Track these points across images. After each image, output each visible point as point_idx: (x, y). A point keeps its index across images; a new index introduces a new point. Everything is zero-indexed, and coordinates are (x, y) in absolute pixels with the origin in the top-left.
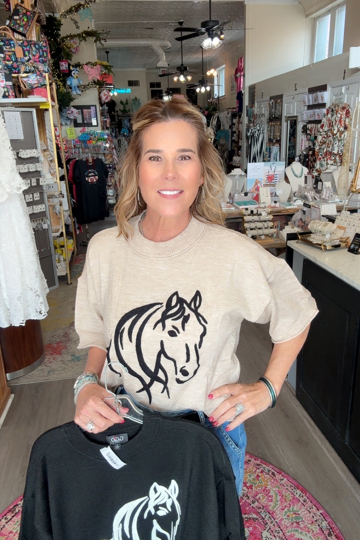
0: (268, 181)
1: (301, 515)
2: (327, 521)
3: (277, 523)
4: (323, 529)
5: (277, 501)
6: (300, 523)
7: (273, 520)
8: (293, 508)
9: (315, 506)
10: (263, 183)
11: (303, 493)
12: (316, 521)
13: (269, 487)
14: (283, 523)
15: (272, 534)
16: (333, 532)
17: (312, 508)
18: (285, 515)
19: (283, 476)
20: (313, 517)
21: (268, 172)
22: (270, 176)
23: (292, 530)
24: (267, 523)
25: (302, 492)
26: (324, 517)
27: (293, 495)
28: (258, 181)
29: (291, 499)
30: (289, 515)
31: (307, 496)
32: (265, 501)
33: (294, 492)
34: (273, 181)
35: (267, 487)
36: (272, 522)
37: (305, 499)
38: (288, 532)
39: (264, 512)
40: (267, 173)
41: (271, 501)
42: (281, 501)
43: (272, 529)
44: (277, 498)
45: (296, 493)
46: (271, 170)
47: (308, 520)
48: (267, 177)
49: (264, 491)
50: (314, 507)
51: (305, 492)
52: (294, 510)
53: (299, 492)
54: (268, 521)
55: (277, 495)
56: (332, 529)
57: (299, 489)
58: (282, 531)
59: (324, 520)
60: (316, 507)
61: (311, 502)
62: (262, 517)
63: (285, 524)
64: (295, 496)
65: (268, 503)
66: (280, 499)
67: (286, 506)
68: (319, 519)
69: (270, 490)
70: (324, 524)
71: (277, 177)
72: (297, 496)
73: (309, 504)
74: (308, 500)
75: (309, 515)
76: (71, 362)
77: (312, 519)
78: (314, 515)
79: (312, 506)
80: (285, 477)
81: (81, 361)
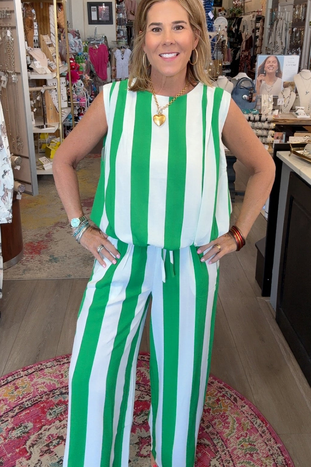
1: (256, 447)
2: (283, 456)
3: (229, 452)
4: (277, 465)
5: (234, 429)
6: (255, 455)
7: (225, 448)
8: (250, 438)
9: (274, 438)
11: (264, 423)
12: (272, 455)
13: (227, 413)
14: (235, 452)
15: (222, 463)
18: (239, 445)
19: (245, 403)
23: (244, 461)
24: (218, 451)
25: (262, 421)
26: (281, 452)
27: (252, 424)
29: (249, 427)
30: (244, 445)
31: (267, 427)
32: (220, 427)
33: (254, 421)
35: (226, 413)
36: (223, 451)
37: (264, 430)
38: (239, 463)
39: (217, 438)
41: (228, 428)
42: (238, 430)
43: (223, 458)
44: (234, 426)
45: (255, 422)
47: (263, 453)
49: (222, 417)
50: (272, 440)
51: (266, 422)
52: (250, 440)
53: (259, 421)
54: (219, 449)
55: (235, 421)
57: (260, 419)
58: (233, 461)
59: (281, 455)
60: (275, 439)
61: (270, 434)
62: (214, 444)
63: (237, 454)
64: (254, 425)
65: (224, 430)
66: (237, 427)
67: (242, 435)
68: (275, 454)
69: (229, 416)
70: (281, 458)
72: (256, 426)
73: (268, 436)
74: (267, 431)
75: (266, 448)
76: (49, 262)
77: (267, 452)
78: (270, 449)
79: (270, 438)
80: (247, 404)
81: (58, 262)
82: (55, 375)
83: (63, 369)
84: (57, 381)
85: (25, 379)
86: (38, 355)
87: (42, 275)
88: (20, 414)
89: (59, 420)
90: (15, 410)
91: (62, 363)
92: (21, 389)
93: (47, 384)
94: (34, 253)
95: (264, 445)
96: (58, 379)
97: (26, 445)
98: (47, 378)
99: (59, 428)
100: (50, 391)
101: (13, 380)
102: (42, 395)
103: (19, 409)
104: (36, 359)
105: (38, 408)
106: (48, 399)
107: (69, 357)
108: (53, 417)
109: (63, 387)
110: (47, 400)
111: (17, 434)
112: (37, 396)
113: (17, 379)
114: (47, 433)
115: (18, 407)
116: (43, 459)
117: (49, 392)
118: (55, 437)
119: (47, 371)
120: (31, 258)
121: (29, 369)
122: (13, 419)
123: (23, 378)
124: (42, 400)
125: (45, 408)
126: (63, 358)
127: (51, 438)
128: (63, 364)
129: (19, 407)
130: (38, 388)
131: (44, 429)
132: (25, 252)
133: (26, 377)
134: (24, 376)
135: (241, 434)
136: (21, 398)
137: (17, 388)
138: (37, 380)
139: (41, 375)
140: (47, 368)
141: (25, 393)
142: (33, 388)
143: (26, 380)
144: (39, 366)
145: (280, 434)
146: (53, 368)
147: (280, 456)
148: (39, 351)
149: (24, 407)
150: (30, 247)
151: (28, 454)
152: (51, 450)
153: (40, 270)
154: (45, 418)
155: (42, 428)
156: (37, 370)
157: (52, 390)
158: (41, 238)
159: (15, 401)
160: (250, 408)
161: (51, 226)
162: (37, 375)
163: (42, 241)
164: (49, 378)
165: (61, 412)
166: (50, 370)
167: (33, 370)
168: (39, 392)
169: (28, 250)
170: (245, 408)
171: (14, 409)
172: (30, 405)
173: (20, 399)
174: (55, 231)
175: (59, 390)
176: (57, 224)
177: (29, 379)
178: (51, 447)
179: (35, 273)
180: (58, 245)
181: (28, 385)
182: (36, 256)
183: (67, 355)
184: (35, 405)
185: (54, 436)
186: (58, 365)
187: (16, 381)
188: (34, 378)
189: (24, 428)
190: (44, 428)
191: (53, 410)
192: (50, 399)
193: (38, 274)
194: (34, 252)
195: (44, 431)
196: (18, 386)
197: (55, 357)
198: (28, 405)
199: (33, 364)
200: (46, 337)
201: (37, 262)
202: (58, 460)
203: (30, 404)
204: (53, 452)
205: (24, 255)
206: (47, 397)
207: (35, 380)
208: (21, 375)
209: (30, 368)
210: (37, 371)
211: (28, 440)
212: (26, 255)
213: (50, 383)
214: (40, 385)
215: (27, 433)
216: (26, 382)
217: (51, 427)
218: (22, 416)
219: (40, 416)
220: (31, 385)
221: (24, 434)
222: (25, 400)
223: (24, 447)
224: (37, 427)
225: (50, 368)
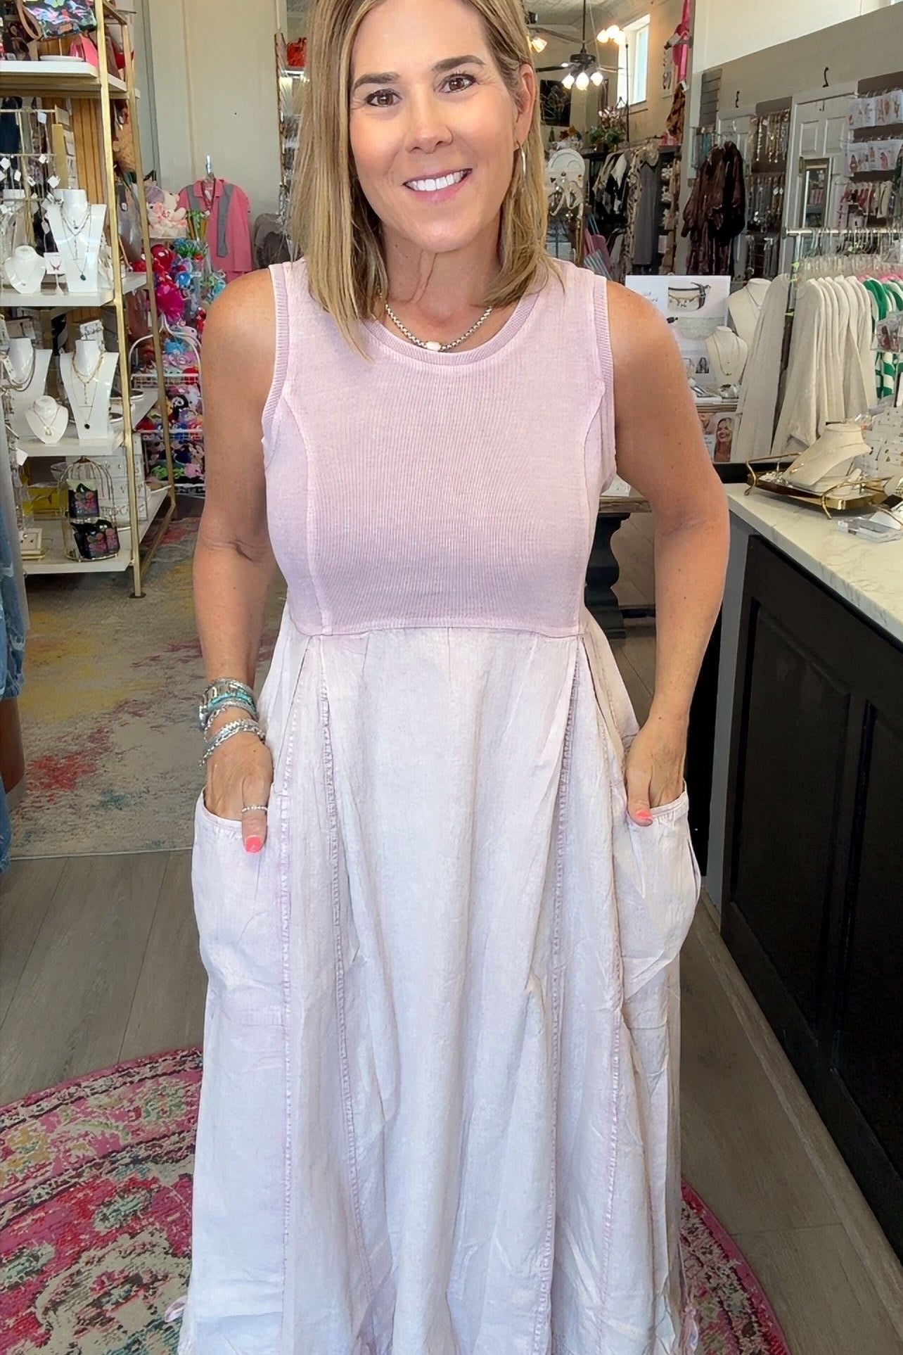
2: (746, 1291)
4: (730, 1314)
9: (720, 1245)
11: (692, 1208)
12: (714, 1289)
16: (760, 1325)
17: (711, 1253)
25: (689, 1203)
26: (739, 1279)
31: (702, 1216)
37: (694, 1224)
50: (716, 1251)
51: (697, 1205)
56: (756, 1317)
59: (739, 1287)
60: (722, 1249)
61: (711, 1234)
68: (724, 1285)
70: (739, 1298)
73: (704, 1239)
74: (702, 1227)
76: (98, 809)
77: (703, 1283)
78: (711, 1274)
79: (711, 1246)
81: (125, 809)
82: (117, 1112)
83: (140, 1095)
84: (125, 1127)
85: (33, 1128)
86: (68, 1062)
87: (81, 844)
88: (18, 1223)
89: (130, 1234)
90: (3, 1213)
91: (137, 1078)
92: (21, 1155)
93: (95, 1138)
94: (58, 786)
95: (693, 1266)
96: (126, 1123)
97: (36, 1308)
98: (94, 1121)
99: (130, 1254)
100: (104, 1157)
102: (82, 1166)
103: (16, 1209)
104: (65, 1069)
105: (68, 1204)
106: (96, 1177)
107: (157, 1062)
108: (112, 1226)
109: (141, 1143)
110: (94, 1181)
112: (68, 1170)
113: (11, 1127)
114: (96, 1271)
115: (12, 1205)
116: (85, 1341)
117: (100, 1158)
118: (118, 1279)
119: (96, 1102)
120: (49, 801)
121: (42, 1099)
123: (27, 1124)
124: (82, 1179)
125: (91, 1201)
126: (139, 1066)
127: (107, 1284)
128: (140, 1080)
129: (14, 1205)
130: (69, 1150)
131: (86, 1260)
132: (31, 783)
133: (35, 1120)
134: (27, 1119)
136: (21, 1179)
137: (8, 1152)
138: (66, 1129)
139: (77, 1113)
140: (93, 1094)
141: (30, 1165)
142: (56, 1150)
143: (35, 1130)
144: (72, 1090)
145: (736, 1235)
146: (113, 1092)
147: (737, 1291)
148: (73, 1048)
149: (30, 1203)
150: (44, 770)
151: (42, 1330)
152: (108, 1315)
153: (75, 831)
154: (88, 1229)
155: (80, 1257)
156: (64, 1100)
157: (109, 1154)
158: (76, 745)
161: (105, 711)
162: (68, 1115)
163: (80, 754)
164: (101, 1120)
165: (135, 1211)
166: (104, 1099)
167: (56, 1102)
168: (73, 1160)
169: (40, 779)
172: (47, 1197)
173: (17, 1181)
174: (116, 726)
175: (128, 1152)
176: (120, 707)
177: (45, 1127)
178: (109, 1307)
179: (60, 841)
180: (126, 762)
181: (40, 1142)
182: (62, 793)
183: (150, 1058)
184: (61, 1194)
185: (117, 1277)
186: (125, 1083)
187: (6, 1135)
188: (59, 1122)
189: (28, 1260)
190: (85, 1257)
191: (112, 1208)
192: (104, 1177)
193: (69, 842)
194: (57, 782)
195: (87, 1263)
196: (13, 1148)
197: (118, 1063)
199: (53, 1087)
200: (91, 1012)
201: (63, 809)
202: (126, 1340)
203: (47, 1193)
204: (111, 1319)
205: (28, 791)
206: (95, 1171)
207: (60, 1129)
208: (22, 1118)
209: (47, 1097)
210: (67, 1104)
211: (40, 1293)
212: (34, 792)
213: (103, 1134)
214: (76, 1142)
215: (38, 1274)
216: (35, 1134)
217: (107, 1253)
218: (24, 1227)
219: (75, 1226)
220: (49, 1141)
221: (30, 1275)
222: (32, 1185)
223: (28, 1311)
224: (67, 1254)
225: (105, 1094)
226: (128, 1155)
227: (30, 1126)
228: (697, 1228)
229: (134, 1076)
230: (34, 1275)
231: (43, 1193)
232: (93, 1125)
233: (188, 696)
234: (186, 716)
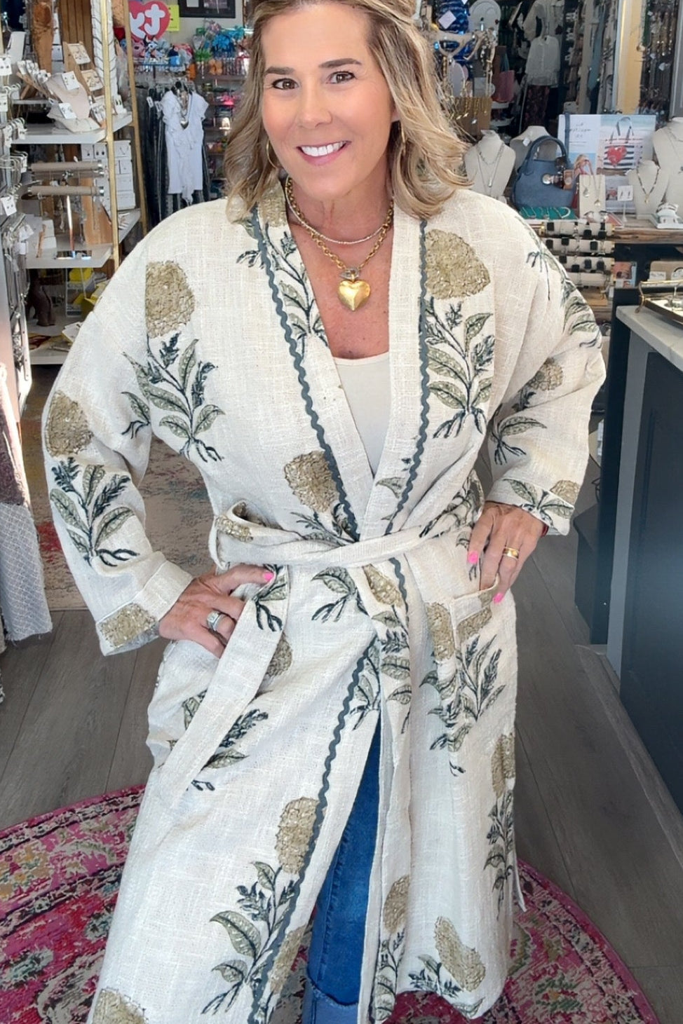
0: (608, 161)
1: (579, 999)
2: (642, 1019)
3: (516, 1012)
5: (526, 957)
6: (575, 1017)
7: (506, 1001)
8: (563, 978)
9: (619, 977)
10: (597, 164)
11: (595, 942)
12: (615, 1016)
14: (529, 1012)
18: (537, 994)
19: (551, 895)
20: (610, 1005)
21: (611, 140)
22: (616, 149)
25: (592, 938)
26: (637, 1009)
27: (568, 945)
28: (583, 158)
29: (561, 952)
30: (549, 994)
31: (604, 950)
33: (573, 937)
34: (622, 162)
36: (502, 1008)
37: (597, 957)
40: (608, 142)
42: (537, 958)
44: (527, 949)
45: (576, 939)
46: (619, 134)
47: (593, 1011)
48: (607, 150)
50: (616, 982)
52: (564, 983)
53: (584, 938)
55: (529, 939)
57: (586, 932)
59: (636, 1015)
60: (621, 980)
61: (611, 966)
63: (534, 1016)
64: (573, 947)
66: (535, 950)
67: (544, 971)
71: (632, 153)
72: (578, 948)
73: (606, 971)
74: (604, 961)
75: (601, 999)
77: (605, 1010)
78: (611, 1002)
79: (612, 977)
80: (555, 898)
82: (105, 836)
83: (124, 822)
84: (111, 849)
85: (36, 846)
86: (64, 790)
87: (74, 601)
88: (22, 929)
90: (11, 920)
91: (121, 807)
92: (27, 870)
93: (86, 857)
94: (56, 548)
95: (596, 994)
96: (112, 845)
97: (37, 1004)
98: (84, 843)
100: (94, 874)
101: (7, 850)
102: (75, 882)
103: (21, 917)
104: (61, 797)
105: (64, 915)
106: (87, 892)
107: (137, 793)
108: (100, 936)
110: (85, 895)
111: (16, 976)
112: (62, 885)
113: (17, 846)
114: (88, 974)
115: (18, 913)
117: (90, 875)
119: (88, 827)
120: (48, 561)
121: (43, 822)
122: (5, 941)
123: (30, 843)
124: (75, 893)
125: (82, 913)
126: (123, 796)
128: (124, 809)
129: (19, 914)
130: (65, 867)
131: (79, 964)
133: (37, 841)
134: (31, 839)
135: (544, 969)
136: (25, 891)
137: (14, 868)
138: (62, 849)
139: (72, 835)
140: (85, 819)
141: (33, 879)
142: (54, 867)
143: (37, 849)
144: (68, 814)
145: (635, 968)
146: (102, 818)
147: (635, 1019)
148: (68, 778)
149: (32, 912)
153: (70, 589)
154: (81, 937)
155: (75, 961)
156: (61, 823)
157: (98, 872)
159: (10, 899)
160: (564, 907)
162: (64, 837)
164: (91, 842)
166: (94, 824)
167: (54, 825)
168: (68, 876)
170: (552, 906)
171: (9, 918)
172: (47, 908)
175: (113, 871)
177: (45, 847)
179: (58, 597)
181: (41, 860)
182: (59, 554)
183: (132, 789)
184: (57, 906)
186: (111, 811)
187: (14, 851)
188: (57, 842)
189: (31, 962)
190: (78, 961)
191: (101, 919)
192: (93, 893)
193: (65, 598)
194: (56, 545)
195: (80, 967)
196: (19, 864)
197: (105, 793)
198: (40, 907)
199: (53, 811)
200: (83, 746)
201: (60, 569)
203: (47, 905)
206: (86, 887)
207: (58, 848)
208: (26, 838)
209: (47, 820)
210: (63, 827)
211: (41, 991)
213: (92, 854)
214: (70, 861)
215: (39, 975)
216: (37, 852)
217: (97, 959)
218: (27, 933)
219: (69, 934)
220: (49, 859)
221: (33, 976)
222: (34, 897)
223: (31, 1006)
224: (64, 958)
225: (94, 820)
226: (113, 874)
227: (34, 845)
228: (600, 961)
229: (118, 805)
230: (36, 975)
231: (43, 903)
232: (84, 846)
233: (163, 472)
234: (161, 489)
